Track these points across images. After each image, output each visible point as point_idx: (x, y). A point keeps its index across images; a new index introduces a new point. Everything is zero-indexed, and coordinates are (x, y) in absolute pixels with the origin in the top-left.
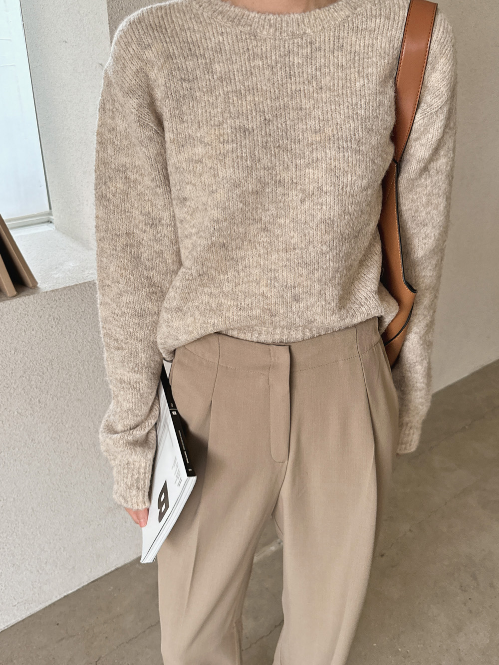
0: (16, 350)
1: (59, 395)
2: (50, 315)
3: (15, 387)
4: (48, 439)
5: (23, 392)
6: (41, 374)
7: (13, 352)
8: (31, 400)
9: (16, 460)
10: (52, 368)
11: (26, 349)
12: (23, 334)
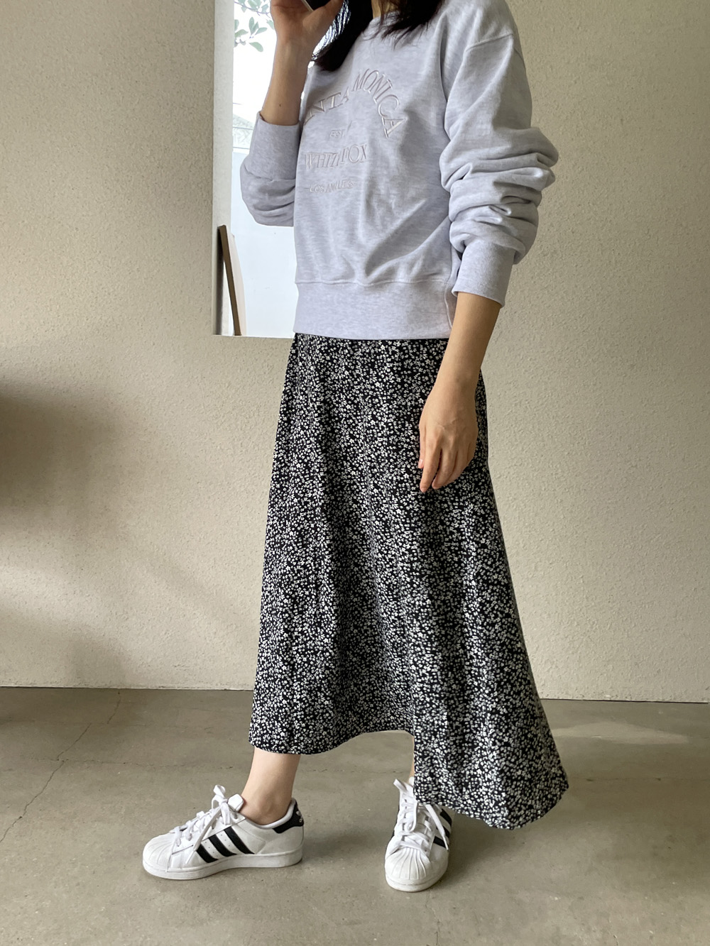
0: (230, 384)
1: (260, 446)
2: (265, 361)
3: (223, 420)
4: (242, 489)
5: (228, 428)
6: (248, 416)
7: (227, 385)
8: (234, 439)
9: (209, 498)
10: (258, 415)
11: (238, 386)
12: (239, 371)
